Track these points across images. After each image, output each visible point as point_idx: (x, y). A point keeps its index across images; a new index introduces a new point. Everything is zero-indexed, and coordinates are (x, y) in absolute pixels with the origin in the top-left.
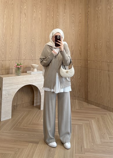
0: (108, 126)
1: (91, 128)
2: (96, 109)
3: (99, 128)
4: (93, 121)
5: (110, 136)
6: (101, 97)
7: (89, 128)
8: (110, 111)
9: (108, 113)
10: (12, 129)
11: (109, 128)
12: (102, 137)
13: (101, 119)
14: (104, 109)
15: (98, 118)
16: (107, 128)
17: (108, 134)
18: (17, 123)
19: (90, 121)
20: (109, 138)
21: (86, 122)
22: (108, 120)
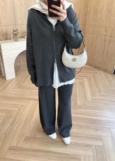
0: (98, 84)
1: (83, 86)
2: (89, 68)
3: (91, 86)
4: (85, 79)
5: (99, 94)
6: (94, 58)
7: (82, 86)
8: (101, 70)
9: (98, 72)
10: (16, 87)
11: (99, 86)
12: (93, 94)
13: (92, 78)
14: (95, 68)
15: (90, 77)
16: (97, 86)
17: (98, 91)
18: (21, 82)
19: (83, 79)
20: (99, 95)
21: (79, 80)
22: (98, 78)
